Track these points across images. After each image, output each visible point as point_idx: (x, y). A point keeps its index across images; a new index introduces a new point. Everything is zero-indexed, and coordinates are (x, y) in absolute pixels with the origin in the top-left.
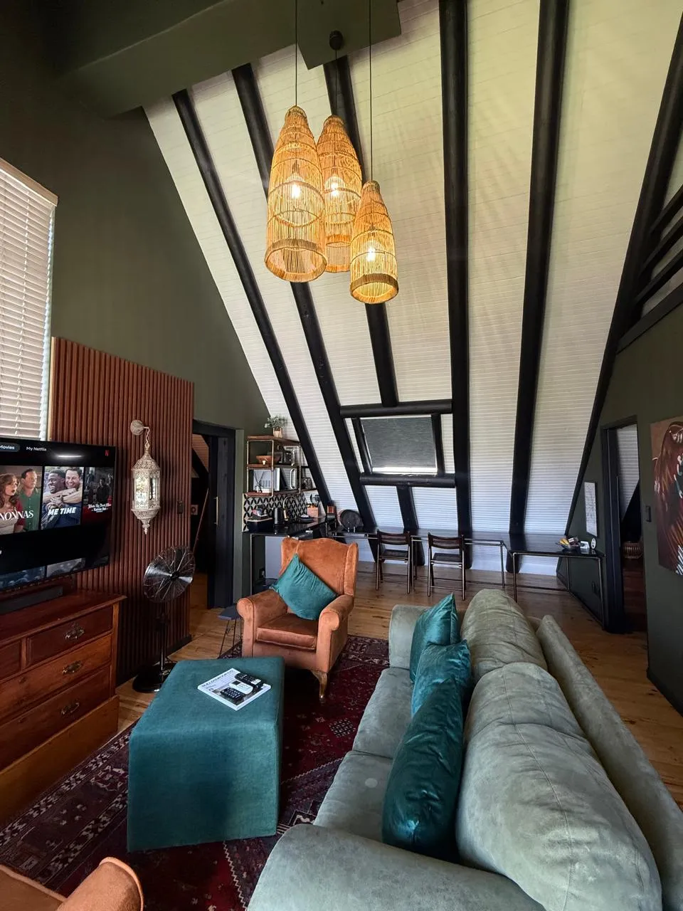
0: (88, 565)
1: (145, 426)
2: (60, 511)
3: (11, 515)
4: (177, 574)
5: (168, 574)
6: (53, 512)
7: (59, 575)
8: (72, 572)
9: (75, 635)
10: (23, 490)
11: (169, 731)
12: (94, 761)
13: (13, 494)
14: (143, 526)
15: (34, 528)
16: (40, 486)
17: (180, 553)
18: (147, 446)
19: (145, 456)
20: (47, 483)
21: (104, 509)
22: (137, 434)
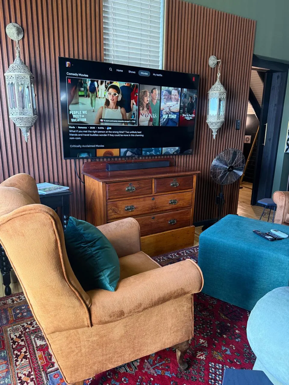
0: (182, 152)
1: (218, 60)
2: (168, 116)
3: (147, 116)
4: (232, 168)
5: (226, 167)
6: (165, 117)
7: (167, 154)
8: (173, 154)
9: (175, 185)
10: (152, 101)
11: (221, 240)
12: (182, 252)
13: (148, 103)
14: (213, 134)
15: (157, 125)
16: (159, 99)
17: (235, 154)
18: (219, 75)
19: (217, 83)
20: (163, 97)
21: (191, 118)
22: (213, 67)
